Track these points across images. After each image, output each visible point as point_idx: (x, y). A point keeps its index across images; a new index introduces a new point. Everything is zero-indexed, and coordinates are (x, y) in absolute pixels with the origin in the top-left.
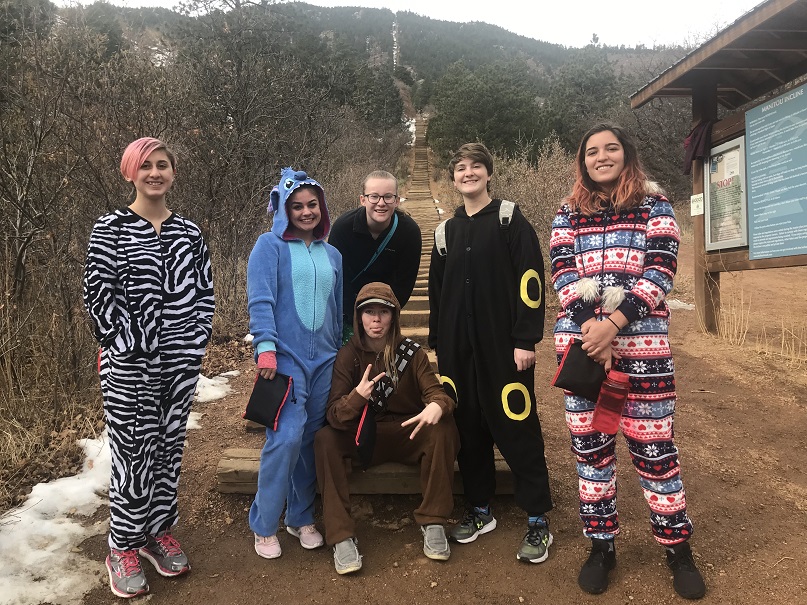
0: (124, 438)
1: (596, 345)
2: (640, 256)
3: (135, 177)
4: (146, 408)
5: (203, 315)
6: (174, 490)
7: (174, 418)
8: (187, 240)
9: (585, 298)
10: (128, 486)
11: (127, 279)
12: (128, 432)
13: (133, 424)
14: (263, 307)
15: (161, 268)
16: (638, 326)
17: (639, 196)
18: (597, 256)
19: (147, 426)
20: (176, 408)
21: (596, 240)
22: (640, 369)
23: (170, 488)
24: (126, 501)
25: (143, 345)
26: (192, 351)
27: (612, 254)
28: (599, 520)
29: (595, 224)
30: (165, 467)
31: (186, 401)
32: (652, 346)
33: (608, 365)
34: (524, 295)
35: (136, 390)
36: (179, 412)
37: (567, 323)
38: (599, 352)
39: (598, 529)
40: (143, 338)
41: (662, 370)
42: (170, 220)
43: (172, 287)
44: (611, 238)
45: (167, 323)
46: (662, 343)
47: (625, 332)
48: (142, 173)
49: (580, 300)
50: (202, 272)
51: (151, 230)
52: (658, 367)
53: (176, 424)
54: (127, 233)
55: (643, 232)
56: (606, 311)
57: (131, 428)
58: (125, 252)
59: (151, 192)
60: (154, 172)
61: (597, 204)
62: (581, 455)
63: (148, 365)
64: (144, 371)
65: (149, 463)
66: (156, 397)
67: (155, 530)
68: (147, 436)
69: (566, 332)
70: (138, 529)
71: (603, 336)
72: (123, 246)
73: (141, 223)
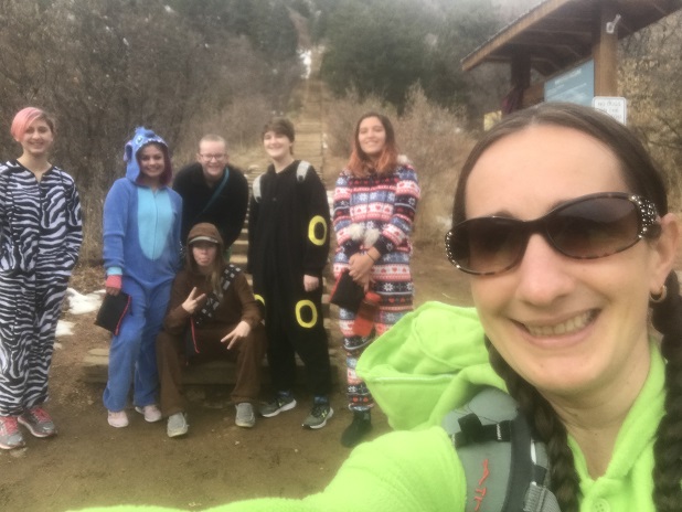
0: (6, 333)
1: (358, 272)
2: (391, 208)
3: (21, 139)
4: (23, 312)
5: (72, 245)
6: (45, 375)
7: (47, 322)
8: (62, 188)
9: (354, 238)
10: (9, 369)
11: (13, 216)
12: (10, 329)
13: (13, 324)
14: (115, 239)
15: (40, 209)
16: (388, 258)
17: (393, 165)
18: (363, 208)
19: (24, 326)
20: (49, 314)
21: (363, 197)
22: (389, 288)
23: (42, 374)
24: (8, 380)
25: (22, 266)
26: (62, 272)
27: (373, 207)
28: (358, 397)
29: (363, 185)
30: (39, 358)
31: (56, 308)
32: (398, 272)
33: (366, 287)
34: (311, 235)
35: (16, 299)
36: (50, 317)
37: (341, 256)
38: (361, 278)
39: (358, 404)
40: (23, 261)
41: (404, 290)
42: (50, 172)
43: (47, 223)
44: (374, 196)
45: (42, 251)
46: (404, 270)
47: (379, 262)
48: (27, 136)
49: (350, 240)
50: (73, 213)
51: (33, 180)
52: (400, 287)
53: (48, 326)
54: (14, 181)
55: (394, 191)
56: (367, 247)
57: (12, 327)
58: (12, 196)
59: (34, 150)
60: (36, 135)
61: (366, 171)
62: (348, 351)
63: (26, 280)
64: (23, 285)
65: (25, 353)
66: (31, 305)
67: (30, 404)
68: (24, 332)
69: (341, 262)
70: (17, 400)
71: (363, 266)
72: (10, 191)
73: (26, 174)
